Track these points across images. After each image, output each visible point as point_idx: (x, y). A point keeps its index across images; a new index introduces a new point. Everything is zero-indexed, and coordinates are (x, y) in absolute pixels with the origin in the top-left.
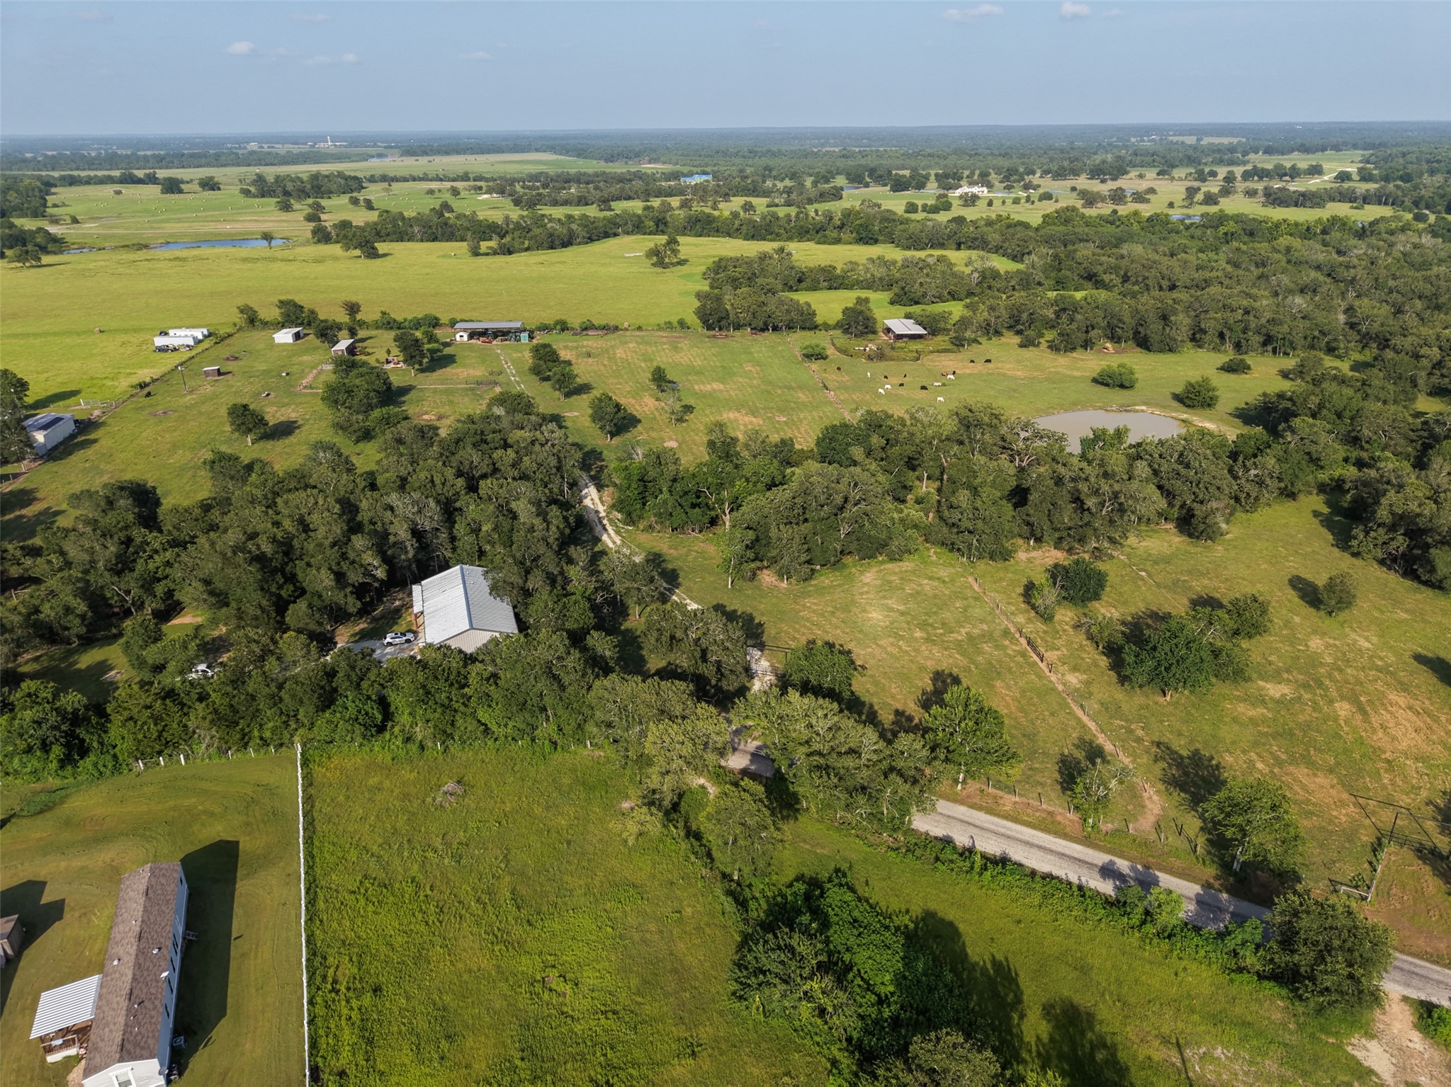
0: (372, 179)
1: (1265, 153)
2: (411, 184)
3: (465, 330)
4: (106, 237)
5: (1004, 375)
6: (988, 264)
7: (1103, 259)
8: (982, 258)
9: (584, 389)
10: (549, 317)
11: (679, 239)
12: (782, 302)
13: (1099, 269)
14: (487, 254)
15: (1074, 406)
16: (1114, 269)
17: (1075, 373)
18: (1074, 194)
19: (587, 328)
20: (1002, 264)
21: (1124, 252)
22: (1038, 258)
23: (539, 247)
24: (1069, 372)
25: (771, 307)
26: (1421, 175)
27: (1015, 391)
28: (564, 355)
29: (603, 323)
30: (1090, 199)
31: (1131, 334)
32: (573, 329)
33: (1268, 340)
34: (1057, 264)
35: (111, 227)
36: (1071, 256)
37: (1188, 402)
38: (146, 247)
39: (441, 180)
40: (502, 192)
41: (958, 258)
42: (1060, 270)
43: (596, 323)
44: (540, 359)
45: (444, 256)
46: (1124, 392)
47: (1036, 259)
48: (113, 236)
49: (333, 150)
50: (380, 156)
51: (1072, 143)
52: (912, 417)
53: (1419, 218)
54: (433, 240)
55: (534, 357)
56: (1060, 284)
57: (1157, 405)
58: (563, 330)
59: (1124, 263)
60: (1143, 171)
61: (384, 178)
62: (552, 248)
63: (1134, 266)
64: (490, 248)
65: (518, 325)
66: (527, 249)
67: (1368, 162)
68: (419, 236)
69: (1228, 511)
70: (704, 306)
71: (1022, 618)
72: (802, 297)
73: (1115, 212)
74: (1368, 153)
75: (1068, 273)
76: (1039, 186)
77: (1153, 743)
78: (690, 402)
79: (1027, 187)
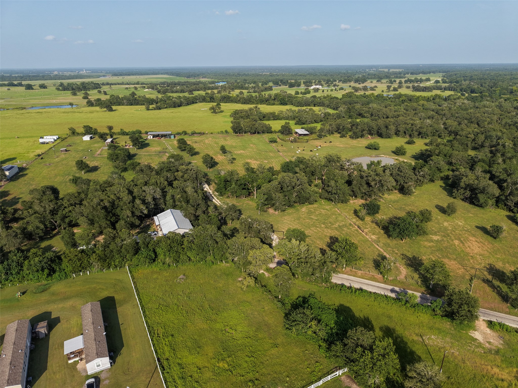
0: (103, 84)
1: (411, 74)
2: (117, 86)
3: (151, 135)
4: (9, 105)
5: (336, 146)
6: (327, 111)
7: (364, 108)
8: (324, 109)
9: (197, 153)
10: (180, 130)
11: (221, 104)
12: (260, 124)
13: (363, 112)
14: (152, 110)
15: (360, 155)
16: (368, 112)
17: (359, 145)
18: (351, 88)
19: (193, 133)
20: (331, 111)
21: (370, 106)
22: (342, 108)
23: (170, 107)
24: (358, 145)
25: (257, 125)
26: (462, 81)
27: (341, 151)
28: (188, 143)
29: (199, 132)
30: (356, 90)
31: (376, 132)
32: (189, 134)
33: (420, 134)
34: (349, 110)
35: (10, 102)
36: (353, 107)
37: (397, 153)
38: (25, 108)
39: (129, 84)
40: (153, 88)
41: (316, 109)
42: (350, 113)
43: (197, 132)
44: (181, 144)
45: (137, 110)
46: (376, 151)
47: (342, 109)
48: (11, 105)
49: (86, 74)
50: (104, 76)
51: (347, 71)
52: (312, 159)
53: (463, 95)
54: (131, 105)
55: (178, 143)
56: (350, 117)
57: (387, 155)
58: (185, 134)
59: (371, 110)
60: (372, 80)
61: (108, 84)
62: (175, 107)
63: (374, 111)
64: (153, 107)
65: (170, 133)
66: (166, 108)
67: (444, 77)
68: (126, 104)
69: (415, 185)
70: (234, 125)
71: (355, 220)
72: (267, 123)
73: (365, 93)
74: (444, 74)
75: (353, 113)
76: (339, 85)
77: (401, 254)
78: (234, 157)
79: (335, 86)
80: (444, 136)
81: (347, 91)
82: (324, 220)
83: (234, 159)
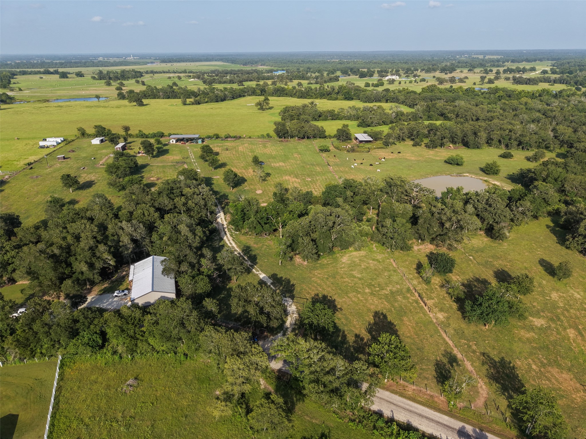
1: (511, 62)
3: (174, 138)
5: (406, 159)
6: (399, 109)
7: (448, 107)
8: (397, 107)
9: (223, 165)
10: (212, 132)
11: (270, 98)
12: (311, 126)
13: (446, 111)
14: (189, 104)
15: (437, 174)
16: (452, 111)
17: (437, 158)
18: (435, 79)
19: (227, 137)
20: (405, 109)
21: (456, 104)
22: (420, 107)
24: (435, 158)
25: (306, 128)
27: (411, 166)
28: (215, 150)
29: (234, 135)
30: (441, 81)
31: (461, 140)
32: (221, 138)
33: (520, 143)
34: (428, 109)
36: (434, 106)
37: (487, 172)
41: (386, 106)
42: (429, 112)
43: (231, 135)
44: (204, 152)
45: (171, 105)
46: (459, 167)
51: (433, 58)
54: (167, 98)
56: (430, 118)
57: (473, 173)
58: (217, 138)
59: (456, 109)
60: (462, 69)
62: (217, 102)
63: (461, 110)
64: (191, 102)
65: (197, 136)
66: (206, 102)
70: (278, 128)
72: (320, 124)
73: (451, 86)
75: (433, 113)
76: (420, 76)
77: (481, 353)
78: (270, 171)
79: (415, 76)
80: (554, 147)
81: (429, 84)
82: (371, 279)
83: (268, 175)
